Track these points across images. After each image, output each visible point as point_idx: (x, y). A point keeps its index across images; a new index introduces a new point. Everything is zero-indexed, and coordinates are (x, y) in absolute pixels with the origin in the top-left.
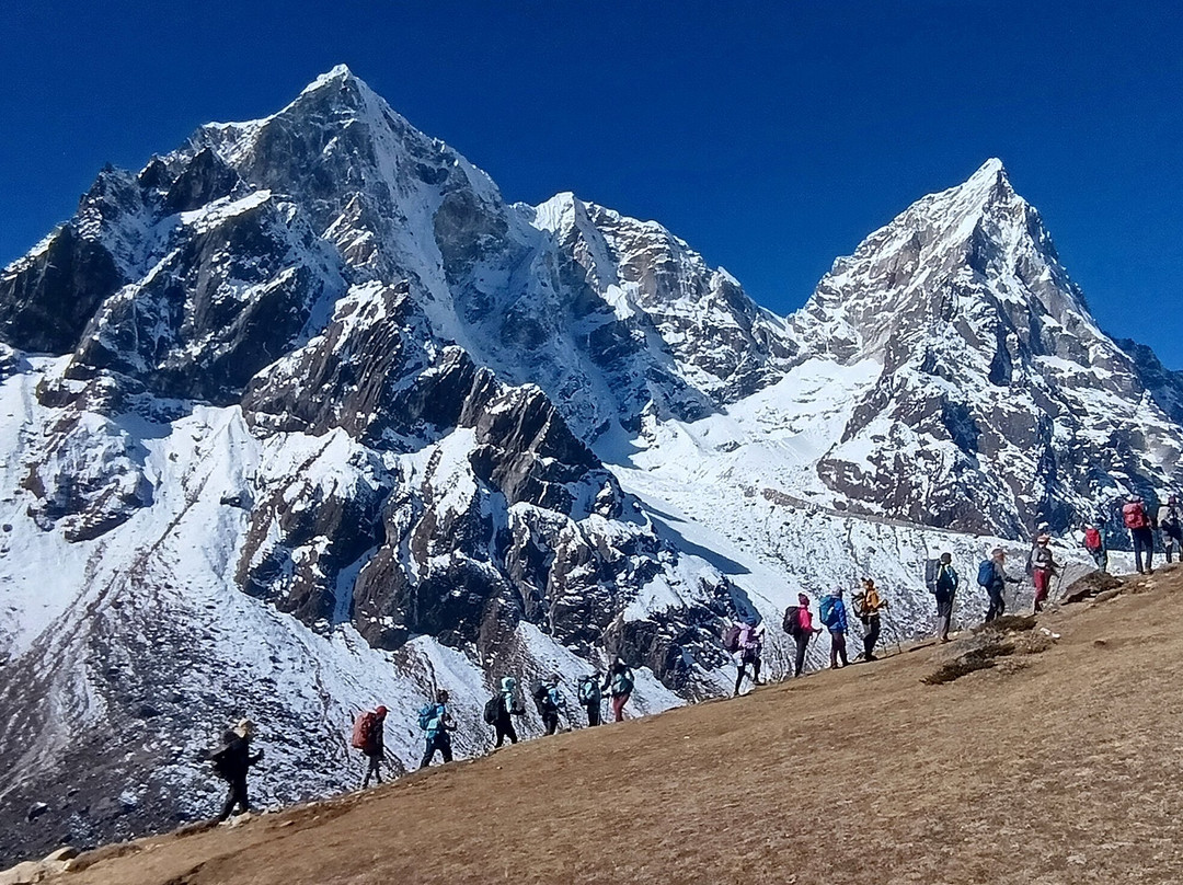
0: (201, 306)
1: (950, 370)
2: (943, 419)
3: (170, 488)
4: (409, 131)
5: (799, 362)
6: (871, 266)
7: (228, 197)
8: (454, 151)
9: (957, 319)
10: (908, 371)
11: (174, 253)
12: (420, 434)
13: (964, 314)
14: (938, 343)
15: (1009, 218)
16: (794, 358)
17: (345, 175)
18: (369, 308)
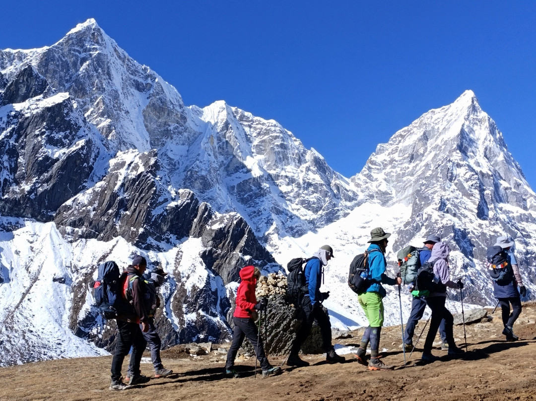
0: (29, 160)
1: (455, 211)
2: (454, 238)
3: (19, 271)
4: (128, 60)
5: (359, 204)
6: (399, 149)
7: (42, 96)
8: (155, 73)
9: (456, 181)
10: (431, 210)
11: (11, 128)
12: (168, 241)
13: (460, 178)
14: (447, 195)
15: (479, 124)
16: (356, 202)
17: (93, 85)
18: (133, 165)
